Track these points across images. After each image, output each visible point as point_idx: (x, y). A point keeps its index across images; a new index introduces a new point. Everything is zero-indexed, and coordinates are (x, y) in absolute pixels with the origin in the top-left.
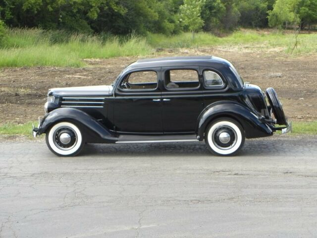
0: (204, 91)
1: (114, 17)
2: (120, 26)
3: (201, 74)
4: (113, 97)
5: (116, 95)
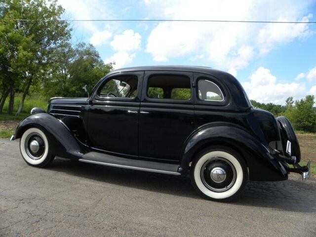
0: (196, 106)
4: (89, 106)
5: (92, 103)
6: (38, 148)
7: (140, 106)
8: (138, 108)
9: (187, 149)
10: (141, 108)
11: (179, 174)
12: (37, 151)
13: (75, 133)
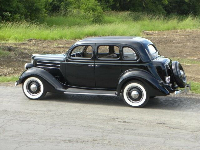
0: (122, 62)
1: (181, 3)
2: (185, 9)
3: (121, 49)
4: (65, 62)
5: (67, 61)
6: (36, 88)
7: (95, 62)
8: (94, 64)
9: (120, 82)
10: (95, 64)
11: (116, 95)
12: (35, 91)
13: (58, 78)
